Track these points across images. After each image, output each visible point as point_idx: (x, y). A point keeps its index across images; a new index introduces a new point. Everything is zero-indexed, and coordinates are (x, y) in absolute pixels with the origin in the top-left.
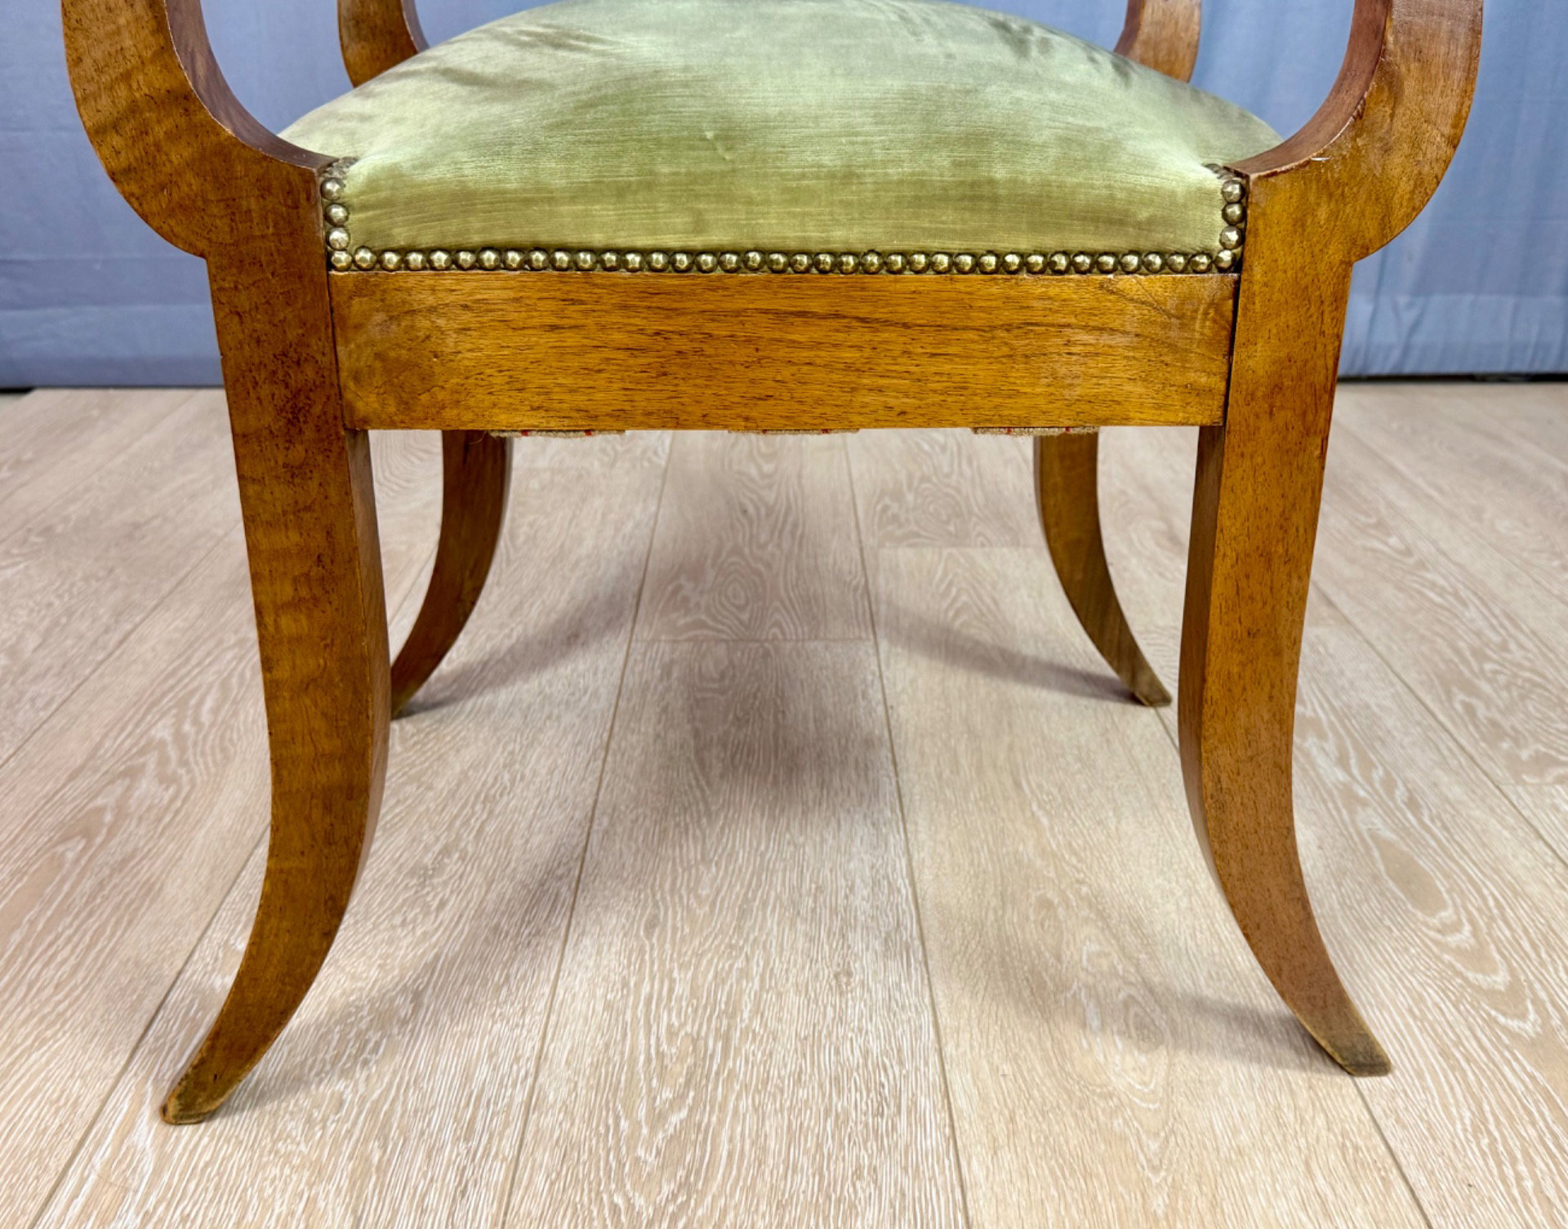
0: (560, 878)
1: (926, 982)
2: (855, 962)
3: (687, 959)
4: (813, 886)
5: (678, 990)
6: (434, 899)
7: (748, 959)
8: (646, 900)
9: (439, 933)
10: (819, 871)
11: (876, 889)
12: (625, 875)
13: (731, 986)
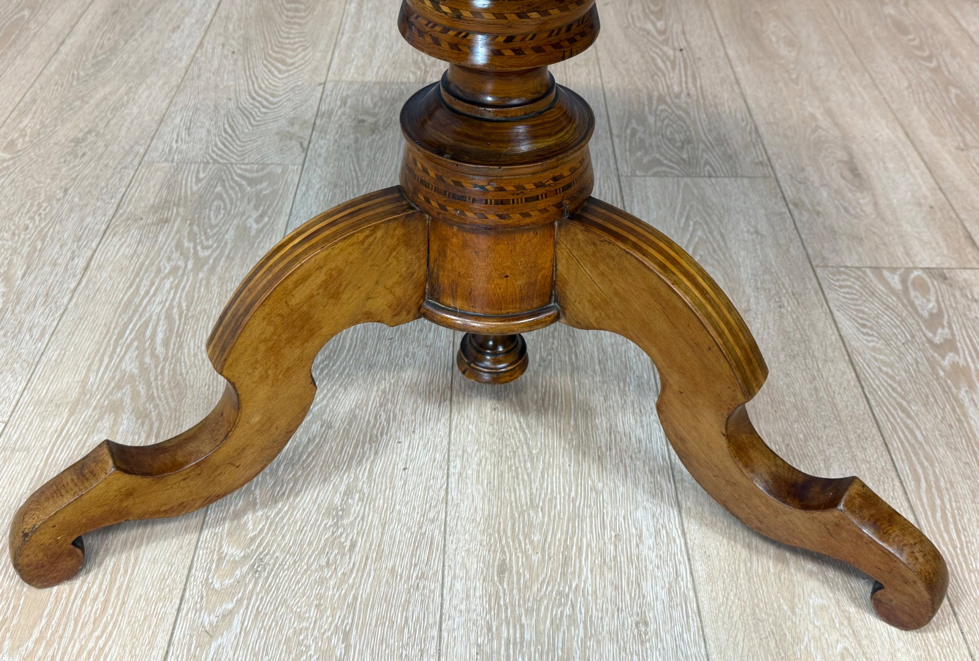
0: (433, 521)
1: (701, 633)
2: (649, 611)
3: (530, 604)
4: (613, 534)
5: (527, 636)
6: (346, 541)
7: (573, 606)
8: (496, 546)
9: (354, 575)
10: (616, 519)
11: (658, 540)
12: (478, 519)
13: (564, 633)
